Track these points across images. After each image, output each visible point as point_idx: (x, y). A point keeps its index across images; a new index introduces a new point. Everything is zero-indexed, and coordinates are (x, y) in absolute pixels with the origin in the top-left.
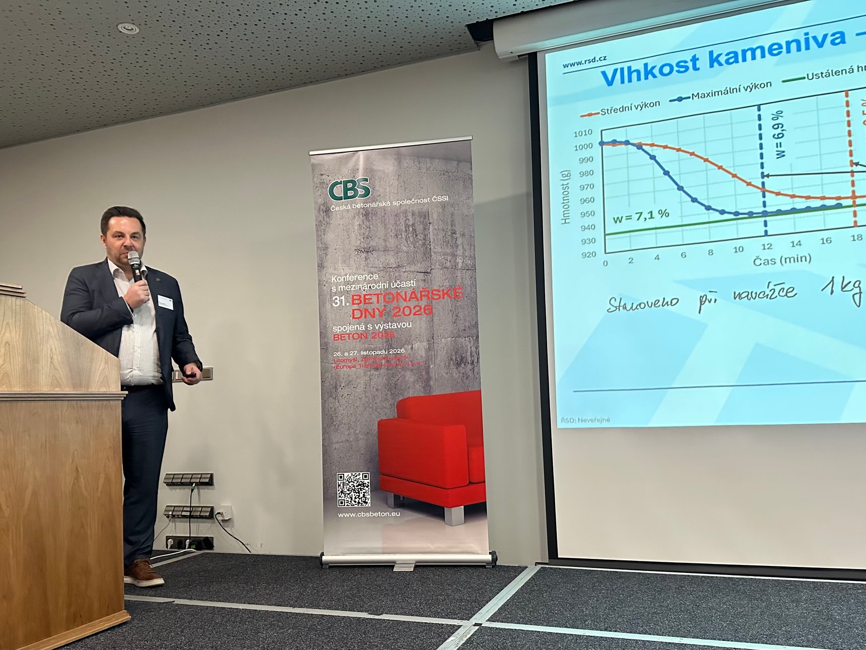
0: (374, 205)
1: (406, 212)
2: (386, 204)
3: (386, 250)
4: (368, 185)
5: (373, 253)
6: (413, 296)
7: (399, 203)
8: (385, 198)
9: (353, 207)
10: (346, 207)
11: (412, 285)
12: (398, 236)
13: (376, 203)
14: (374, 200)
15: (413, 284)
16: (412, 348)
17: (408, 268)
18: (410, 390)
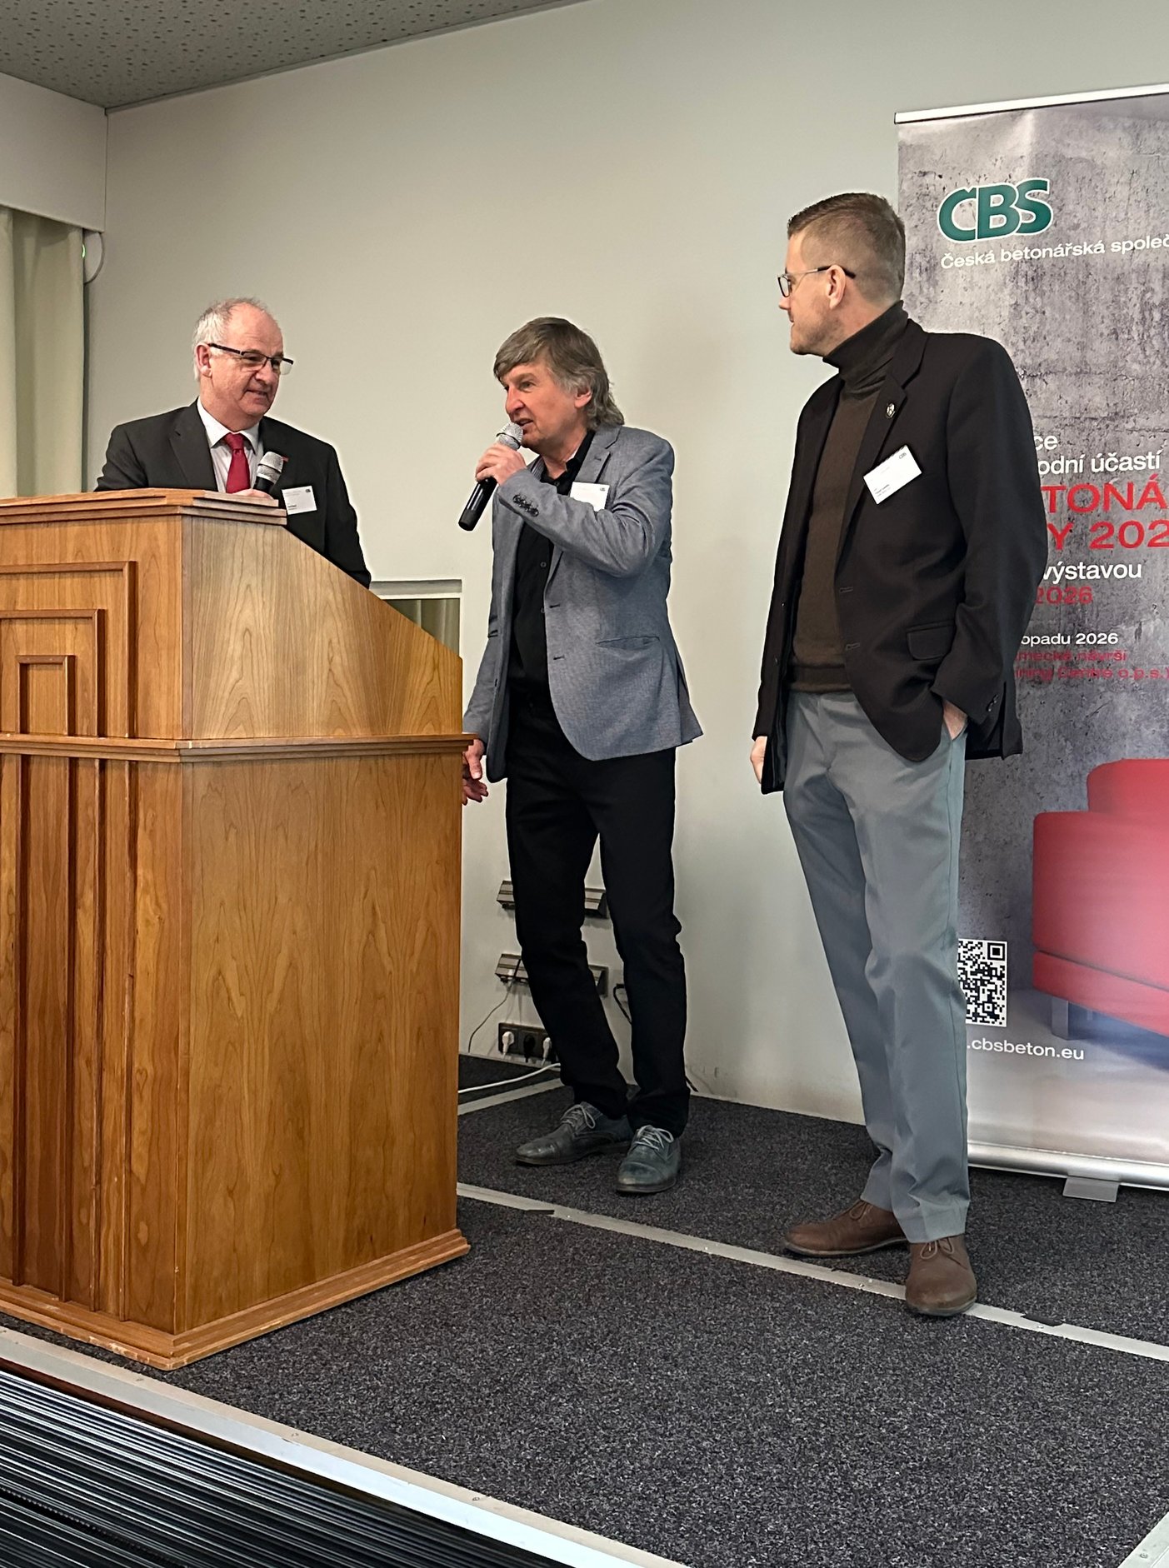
0: (1060, 252)
1: (1145, 270)
2: (1092, 249)
3: (1082, 372)
4: (1047, 198)
5: (1049, 378)
6: (1151, 495)
7: (1128, 246)
8: (1090, 234)
9: (1003, 259)
10: (984, 259)
11: (1151, 467)
12: (1121, 336)
13: (1064, 247)
14: (1060, 240)
15: (1154, 463)
16: (1138, 633)
17: (1141, 421)
18: (1127, 742)
